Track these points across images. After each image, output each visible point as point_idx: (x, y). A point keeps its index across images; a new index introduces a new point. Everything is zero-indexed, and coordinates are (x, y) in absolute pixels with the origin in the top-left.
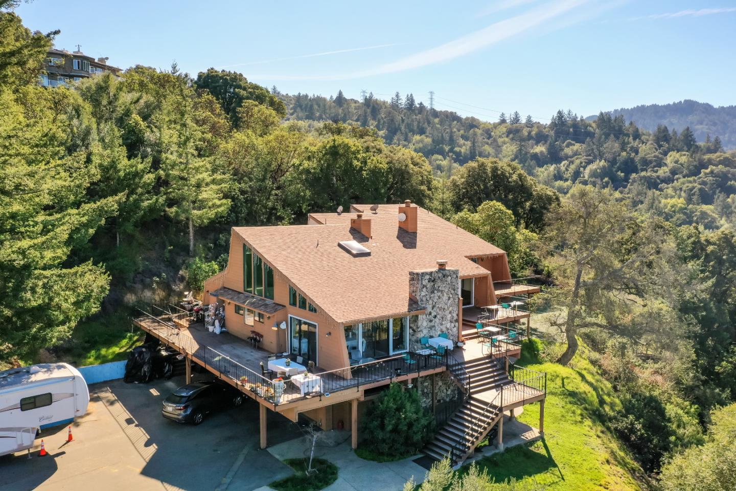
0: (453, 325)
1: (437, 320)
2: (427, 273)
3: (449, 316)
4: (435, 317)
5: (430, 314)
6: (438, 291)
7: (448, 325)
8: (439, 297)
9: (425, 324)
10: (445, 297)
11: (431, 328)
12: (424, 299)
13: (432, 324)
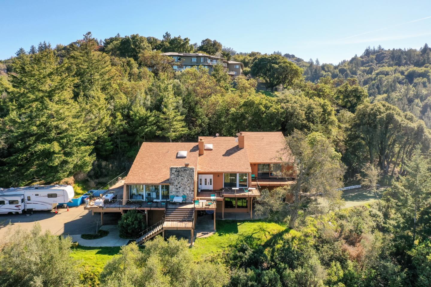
0: (191, 192)
1: (181, 189)
2: (174, 168)
3: (188, 188)
4: (180, 187)
5: (177, 186)
6: (181, 176)
7: (188, 192)
8: (182, 179)
9: (174, 190)
10: (186, 180)
11: (177, 192)
12: (173, 179)
13: (178, 190)
